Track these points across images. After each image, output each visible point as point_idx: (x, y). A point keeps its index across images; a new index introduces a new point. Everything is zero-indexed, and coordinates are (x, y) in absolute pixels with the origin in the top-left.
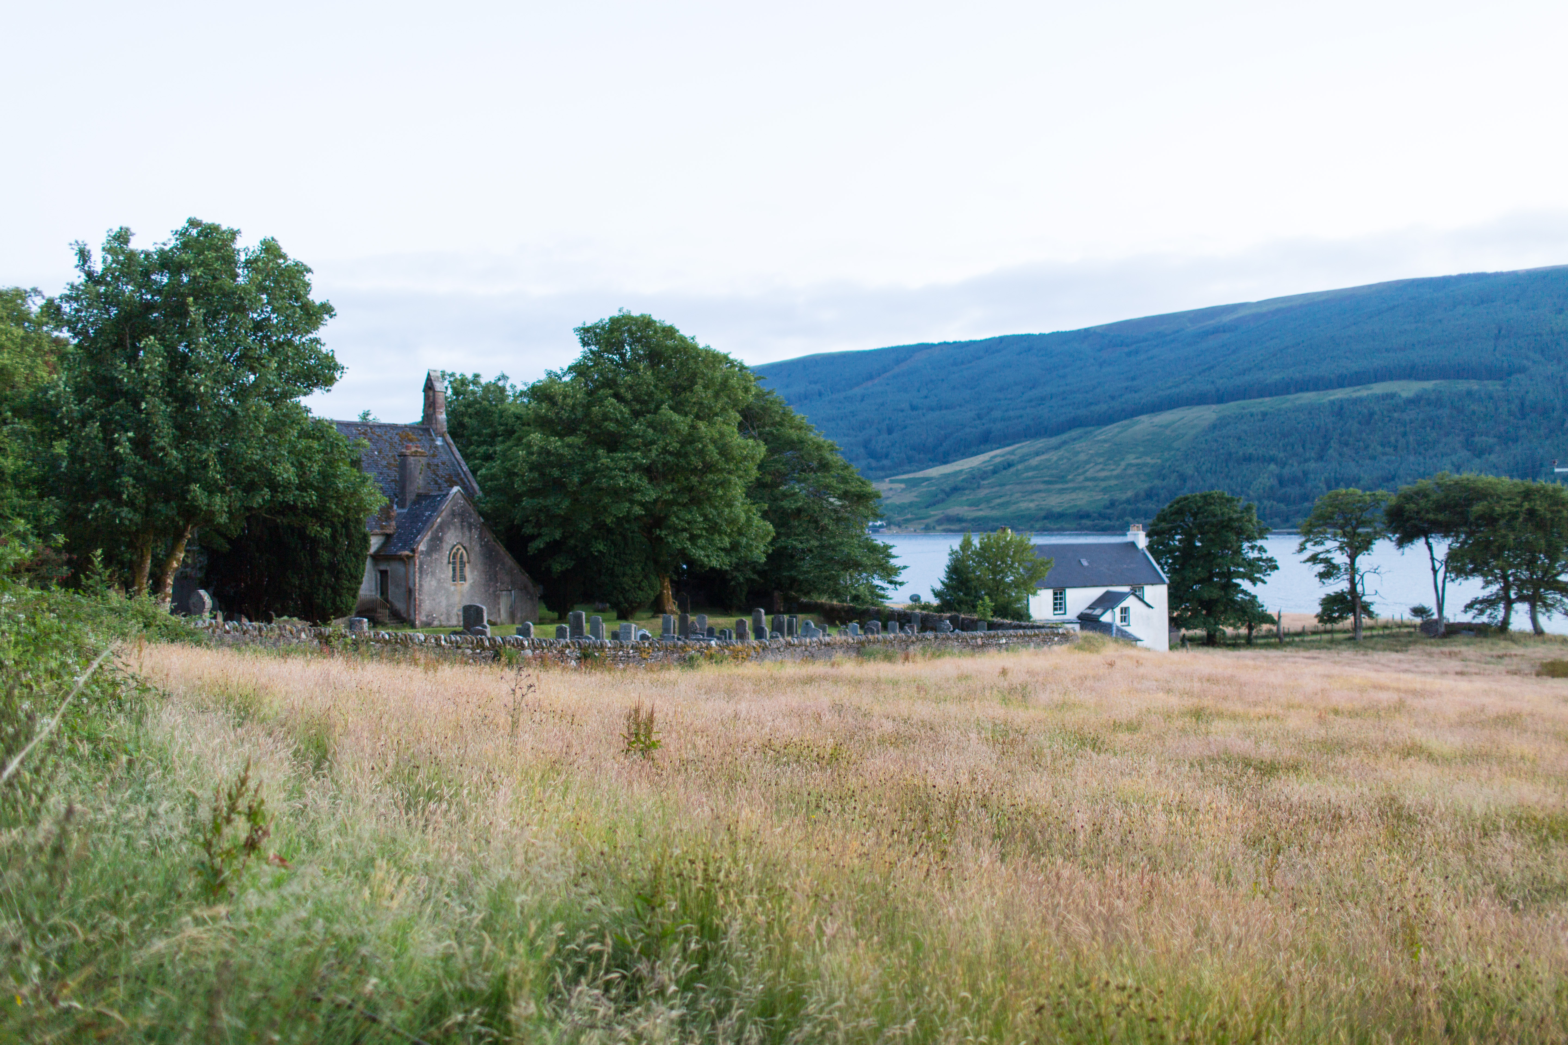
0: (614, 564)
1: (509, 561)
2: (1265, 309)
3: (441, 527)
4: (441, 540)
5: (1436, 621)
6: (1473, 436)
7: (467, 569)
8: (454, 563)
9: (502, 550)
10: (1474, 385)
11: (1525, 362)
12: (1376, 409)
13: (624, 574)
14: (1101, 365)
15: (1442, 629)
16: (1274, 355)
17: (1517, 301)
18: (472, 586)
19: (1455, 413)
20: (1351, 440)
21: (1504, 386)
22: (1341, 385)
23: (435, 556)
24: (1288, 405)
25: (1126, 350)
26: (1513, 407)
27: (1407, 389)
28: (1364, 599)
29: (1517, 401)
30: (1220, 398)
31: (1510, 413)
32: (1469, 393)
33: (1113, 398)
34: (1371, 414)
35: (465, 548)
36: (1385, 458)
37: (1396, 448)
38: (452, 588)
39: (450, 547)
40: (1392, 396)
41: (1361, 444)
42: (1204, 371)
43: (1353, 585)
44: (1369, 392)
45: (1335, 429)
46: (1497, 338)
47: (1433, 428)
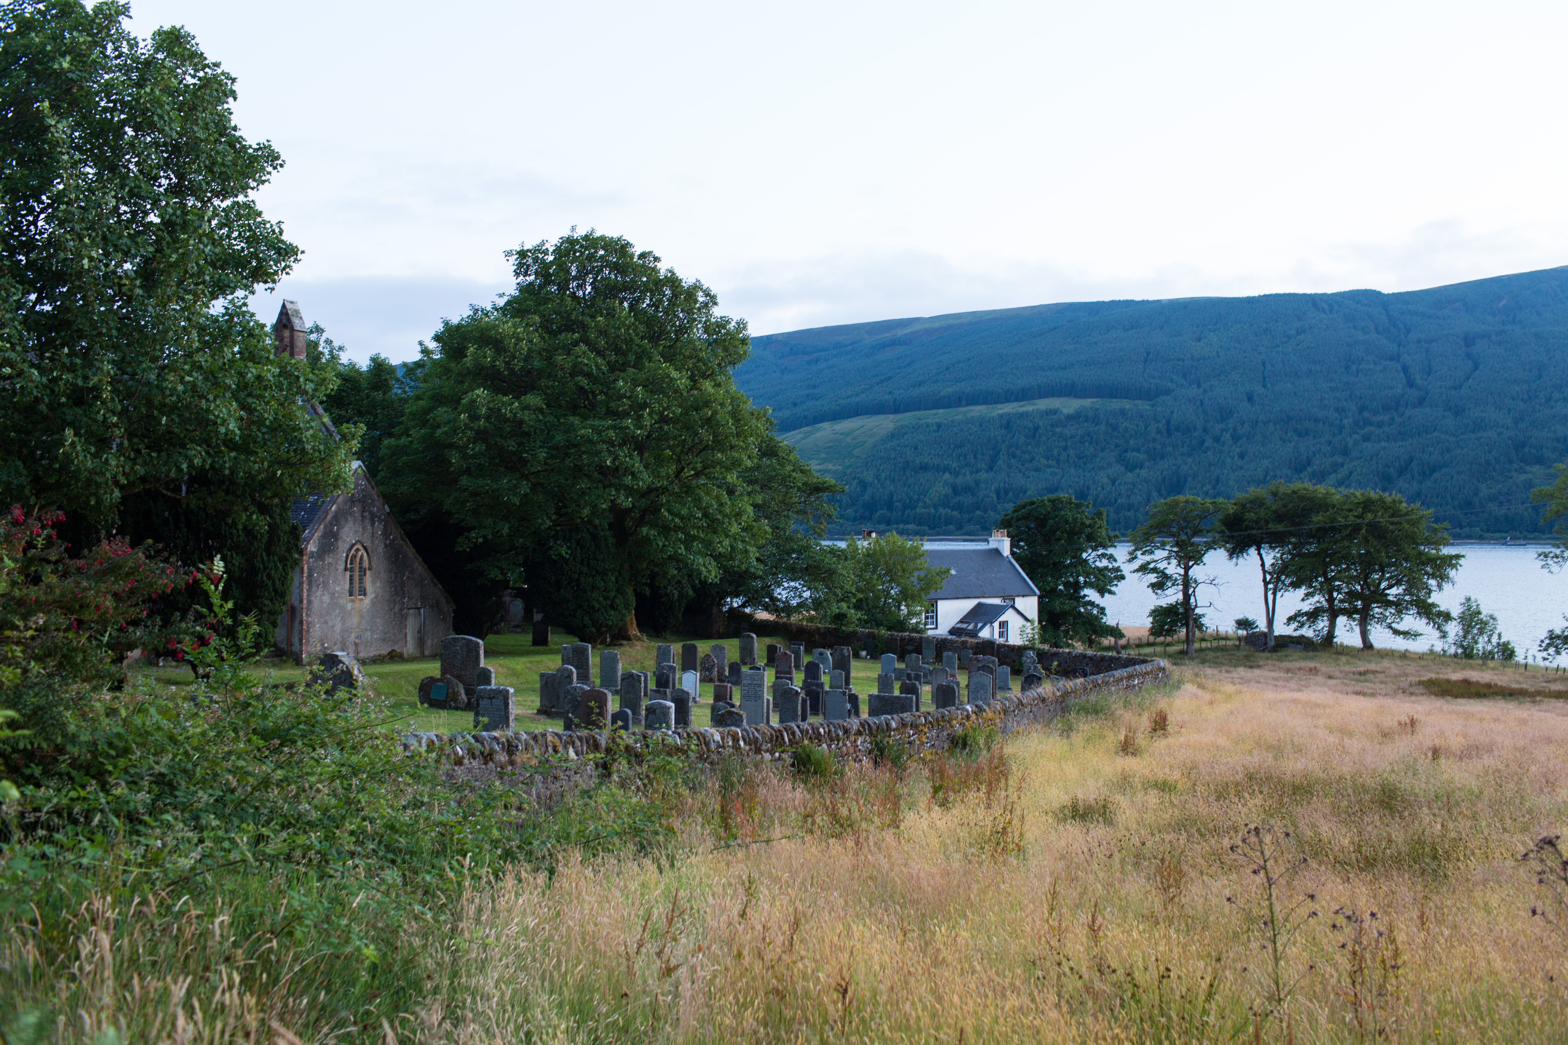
0: (581, 573)
1: (420, 568)
2: (937, 325)
3: (336, 519)
4: (336, 536)
5: (1265, 635)
6: (1126, 451)
7: (368, 578)
8: (352, 570)
9: (411, 552)
10: (1127, 404)
11: (1170, 384)
12: (1041, 424)
13: (594, 587)
14: (783, 372)
15: (1272, 643)
16: (947, 369)
17: (1162, 328)
18: (373, 602)
19: (1110, 430)
20: (1018, 453)
21: (1153, 406)
22: (1008, 400)
23: (328, 560)
24: (960, 417)
25: (807, 358)
26: (1160, 425)
27: (1069, 406)
28: (1197, 611)
29: (1164, 421)
30: (897, 408)
31: (1159, 432)
32: (1123, 412)
33: (795, 405)
34: (1036, 429)
35: (365, 548)
36: (1049, 470)
37: (1058, 461)
38: (349, 606)
39: (348, 546)
40: (1054, 412)
41: (1027, 456)
42: (882, 382)
43: (1187, 597)
44: (1035, 407)
45: (1003, 441)
46: (1145, 361)
47: (1091, 443)
